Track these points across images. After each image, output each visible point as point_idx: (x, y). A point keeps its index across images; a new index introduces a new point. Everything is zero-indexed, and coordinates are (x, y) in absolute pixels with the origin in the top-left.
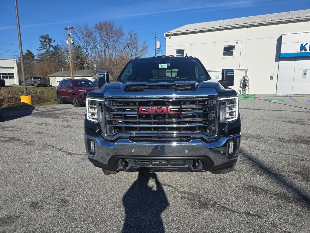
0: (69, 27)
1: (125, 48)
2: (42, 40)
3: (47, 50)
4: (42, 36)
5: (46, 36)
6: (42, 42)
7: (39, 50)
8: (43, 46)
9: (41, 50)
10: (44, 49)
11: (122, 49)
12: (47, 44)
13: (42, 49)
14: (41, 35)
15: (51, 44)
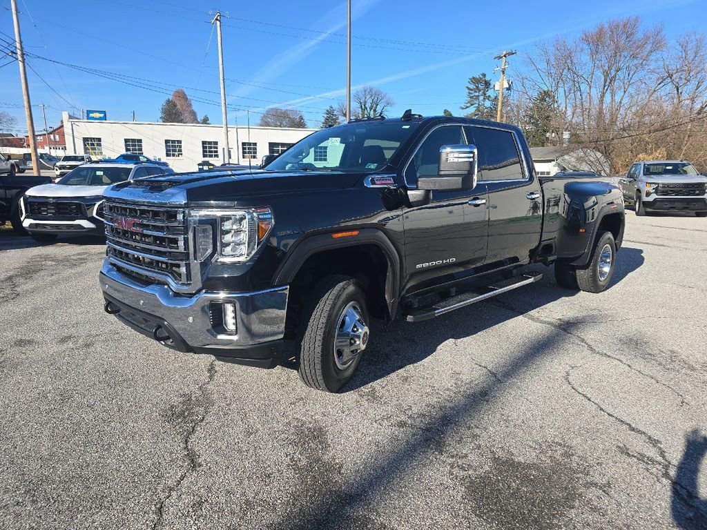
0: (504, 53)
1: (662, 82)
2: (472, 86)
3: (478, 108)
4: (474, 78)
5: (481, 76)
6: (472, 90)
7: (463, 108)
8: (472, 99)
9: (467, 107)
10: (472, 105)
11: (653, 85)
12: (481, 93)
13: (469, 105)
14: (471, 77)
15: (488, 94)
